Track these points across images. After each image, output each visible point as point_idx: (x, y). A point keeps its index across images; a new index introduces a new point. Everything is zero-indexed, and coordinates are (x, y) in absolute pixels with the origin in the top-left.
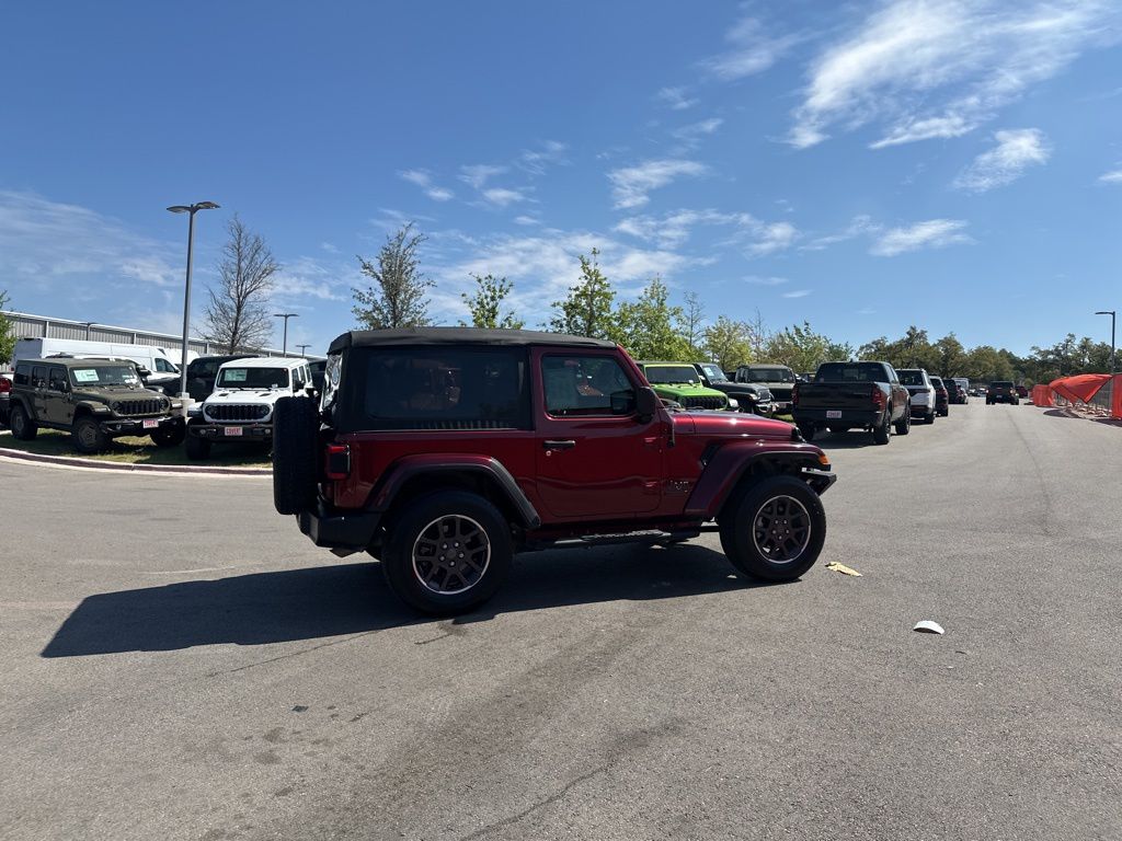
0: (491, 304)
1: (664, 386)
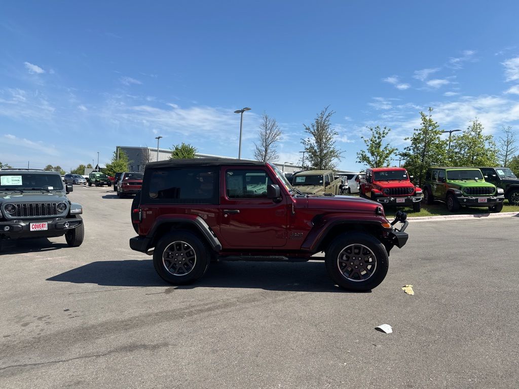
0: (378, 141)
1: (457, 181)
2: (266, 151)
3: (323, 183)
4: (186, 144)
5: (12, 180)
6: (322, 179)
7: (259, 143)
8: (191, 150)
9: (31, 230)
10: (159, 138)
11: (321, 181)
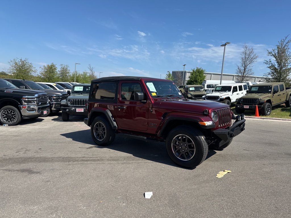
2: (245, 70)
3: (271, 91)
4: (199, 68)
5: (79, 89)
6: (271, 88)
7: (240, 65)
8: (202, 71)
9: (77, 111)
10: (184, 65)
11: (270, 90)
